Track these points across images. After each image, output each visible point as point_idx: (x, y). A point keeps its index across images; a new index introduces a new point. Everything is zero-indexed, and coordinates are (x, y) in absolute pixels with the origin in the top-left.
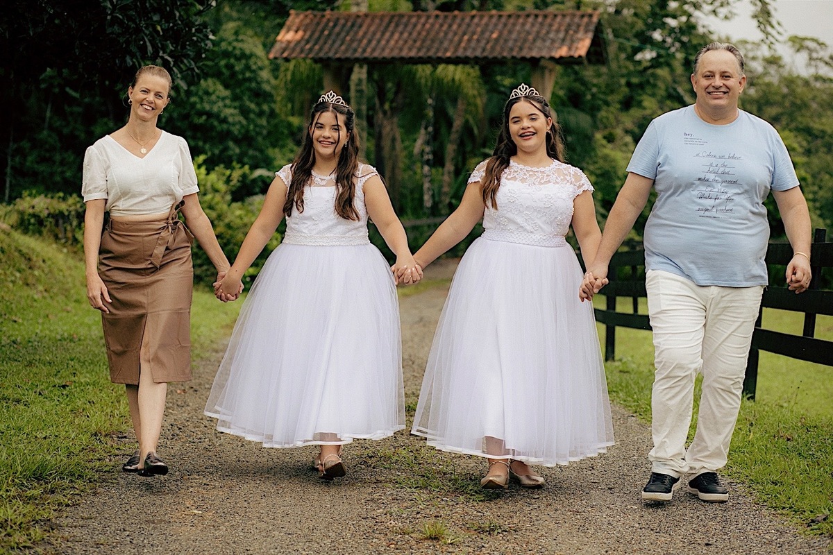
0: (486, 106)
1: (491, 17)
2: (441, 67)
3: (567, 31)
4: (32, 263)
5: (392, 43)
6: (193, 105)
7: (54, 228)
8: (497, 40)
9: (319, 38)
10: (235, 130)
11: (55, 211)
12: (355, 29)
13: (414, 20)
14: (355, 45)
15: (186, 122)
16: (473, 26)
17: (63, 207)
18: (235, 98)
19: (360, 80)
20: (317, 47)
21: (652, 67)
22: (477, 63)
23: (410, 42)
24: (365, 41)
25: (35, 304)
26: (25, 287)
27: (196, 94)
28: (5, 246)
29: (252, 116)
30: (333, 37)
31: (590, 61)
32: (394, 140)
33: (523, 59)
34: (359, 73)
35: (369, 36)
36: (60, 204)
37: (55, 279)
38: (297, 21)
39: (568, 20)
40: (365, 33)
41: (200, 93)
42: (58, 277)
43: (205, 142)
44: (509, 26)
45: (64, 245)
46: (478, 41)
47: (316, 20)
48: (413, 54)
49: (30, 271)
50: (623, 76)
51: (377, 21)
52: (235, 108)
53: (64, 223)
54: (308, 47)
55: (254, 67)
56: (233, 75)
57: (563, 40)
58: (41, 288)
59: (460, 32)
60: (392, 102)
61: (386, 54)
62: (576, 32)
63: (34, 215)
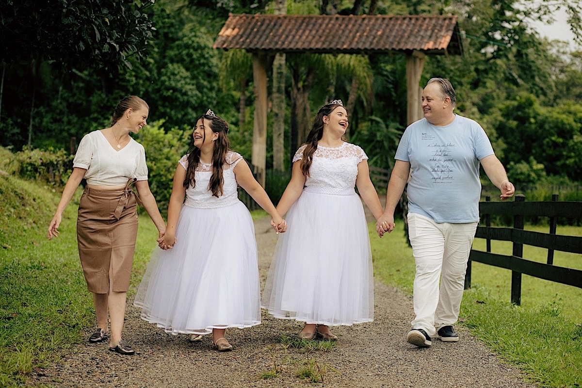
0: (373, 85)
1: (377, 19)
2: (340, 56)
3: (433, 31)
4: (25, 201)
5: (304, 37)
6: (163, 82)
7: (46, 173)
8: (381, 36)
9: (250, 34)
10: (193, 101)
11: (47, 161)
12: (277, 27)
13: (320, 21)
14: (276, 39)
15: (158, 95)
16: (364, 26)
17: (53, 158)
18: (194, 77)
19: (281, 65)
20: (248, 40)
21: (494, 57)
22: (366, 53)
23: (317, 37)
24: (284, 36)
25: (24, 233)
26: (18, 220)
27: (166, 75)
28: (3, 189)
29: (205, 90)
30: (260, 33)
31: (449, 53)
32: (305, 109)
33: (401, 50)
34: (280, 60)
35: (286, 32)
36: (52, 156)
37: (43, 213)
38: (234, 21)
39: (434, 21)
40: (284, 30)
41: (169, 74)
42: (45, 211)
43: (171, 109)
44: (391, 26)
45: (53, 187)
46: (367, 37)
47: (248, 21)
48: (319, 46)
49: (23, 207)
50: (472, 64)
51: (293, 22)
52: (193, 85)
53: (53, 170)
54: (241, 40)
55: (207, 56)
56: (192, 61)
57: (430, 37)
58: (31, 220)
59: (354, 30)
60: (304, 82)
61: (299, 46)
62: (440, 31)
63: (31, 164)
